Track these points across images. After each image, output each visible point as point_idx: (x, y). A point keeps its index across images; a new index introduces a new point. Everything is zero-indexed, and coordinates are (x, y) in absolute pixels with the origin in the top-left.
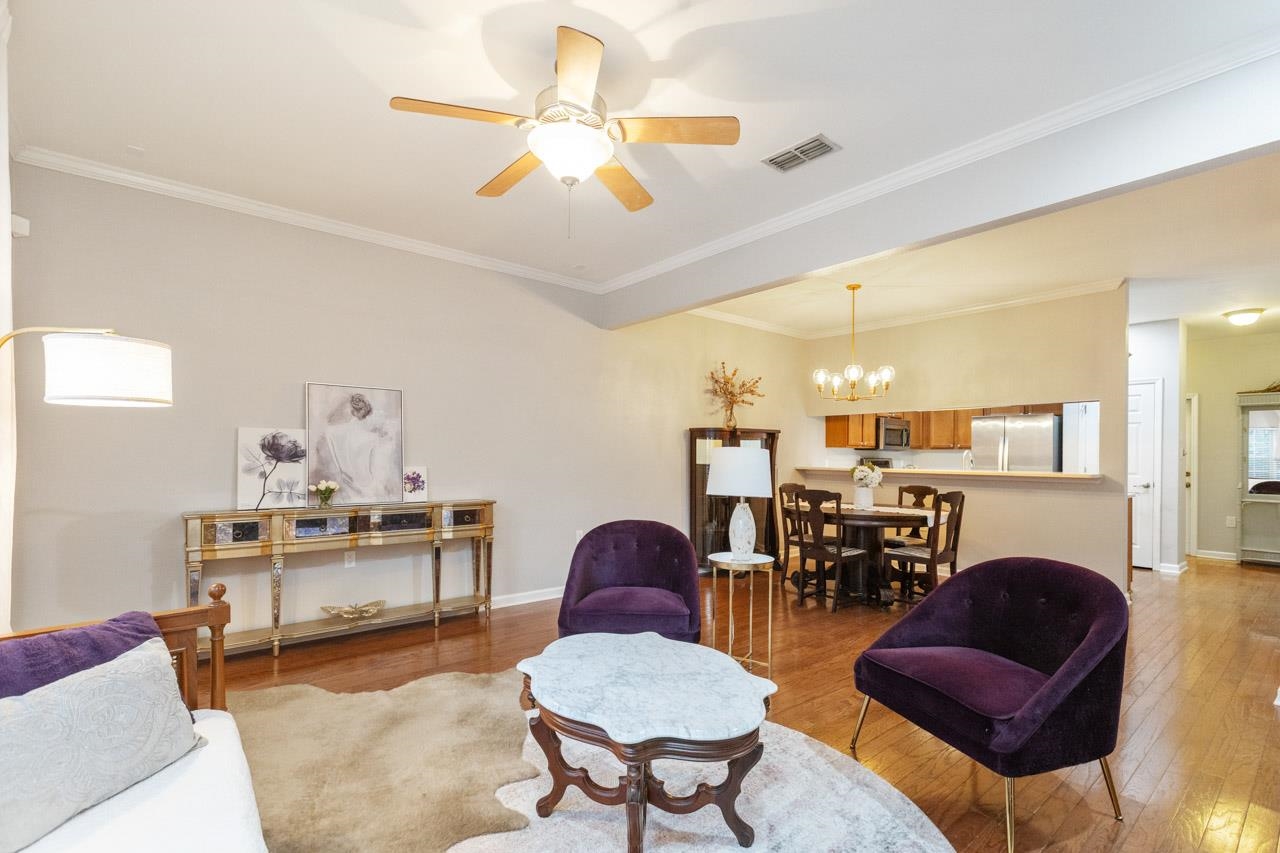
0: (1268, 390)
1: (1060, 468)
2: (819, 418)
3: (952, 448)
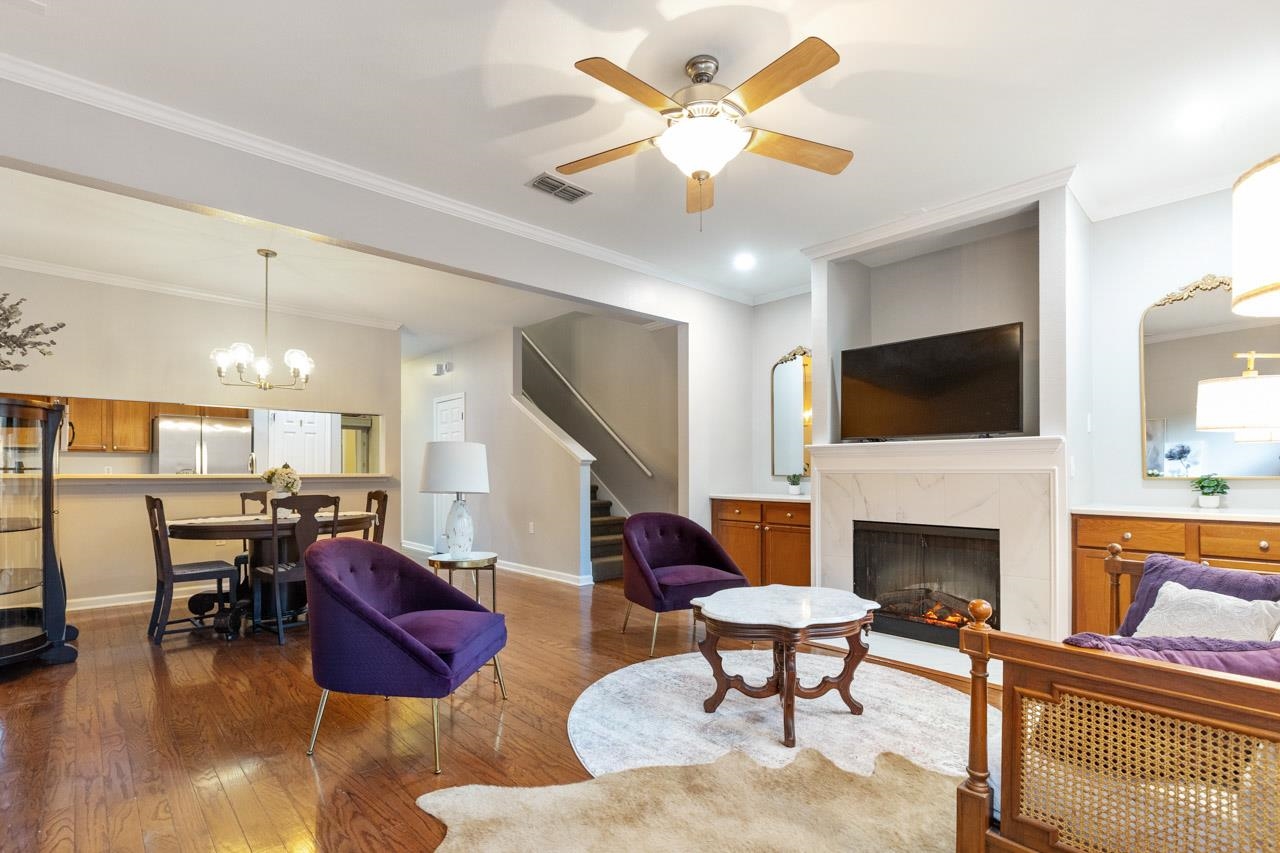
3: (103, 450)
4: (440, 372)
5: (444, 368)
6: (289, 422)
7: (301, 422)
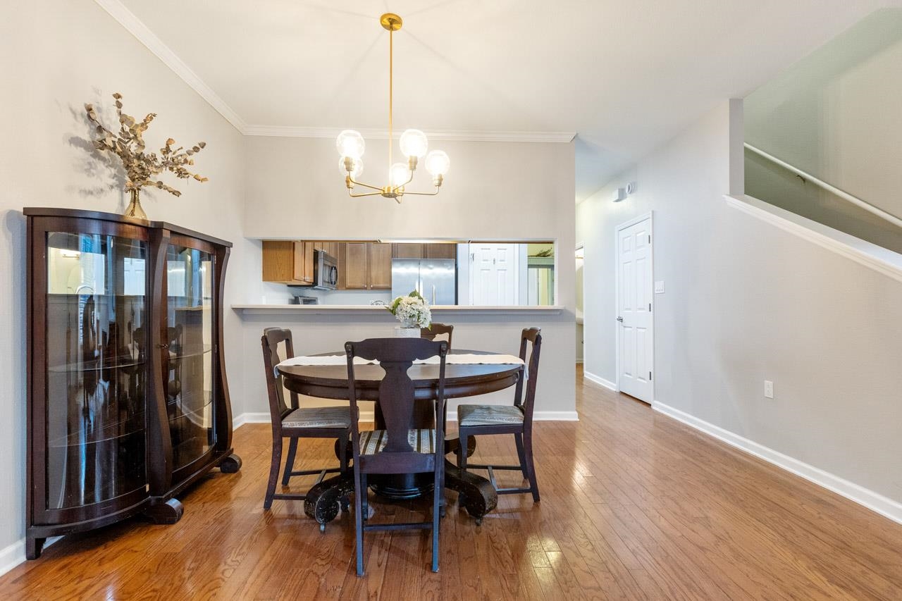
0: (539, 255)
1: (456, 303)
2: (254, 241)
3: (366, 289)
4: (622, 197)
5: (627, 190)
6: (484, 260)
7: (494, 261)
